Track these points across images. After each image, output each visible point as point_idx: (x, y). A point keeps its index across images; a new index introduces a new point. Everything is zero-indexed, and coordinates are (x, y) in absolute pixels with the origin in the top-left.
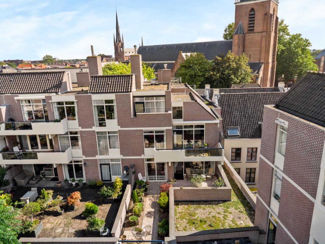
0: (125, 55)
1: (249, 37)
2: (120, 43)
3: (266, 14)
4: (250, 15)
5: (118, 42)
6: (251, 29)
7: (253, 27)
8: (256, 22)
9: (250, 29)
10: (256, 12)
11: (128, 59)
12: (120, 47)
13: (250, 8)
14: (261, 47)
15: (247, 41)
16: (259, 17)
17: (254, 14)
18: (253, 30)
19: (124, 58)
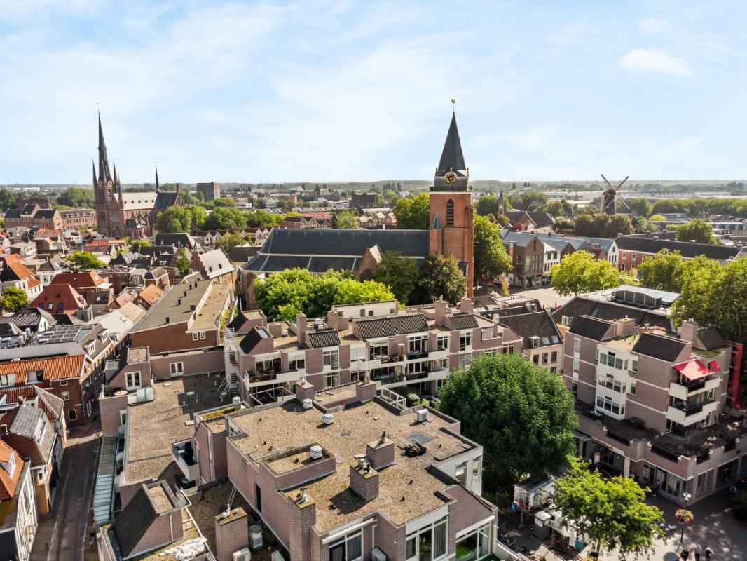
0: (126, 207)
1: (449, 231)
2: (110, 182)
3: (467, 208)
4: (448, 207)
5: (105, 180)
6: (450, 223)
7: (453, 220)
8: (455, 215)
9: (448, 222)
10: (455, 205)
11: (130, 217)
12: (109, 190)
13: (448, 199)
14: (464, 244)
15: (446, 236)
16: (458, 210)
17: (453, 207)
18: (453, 224)
19: (123, 215)
